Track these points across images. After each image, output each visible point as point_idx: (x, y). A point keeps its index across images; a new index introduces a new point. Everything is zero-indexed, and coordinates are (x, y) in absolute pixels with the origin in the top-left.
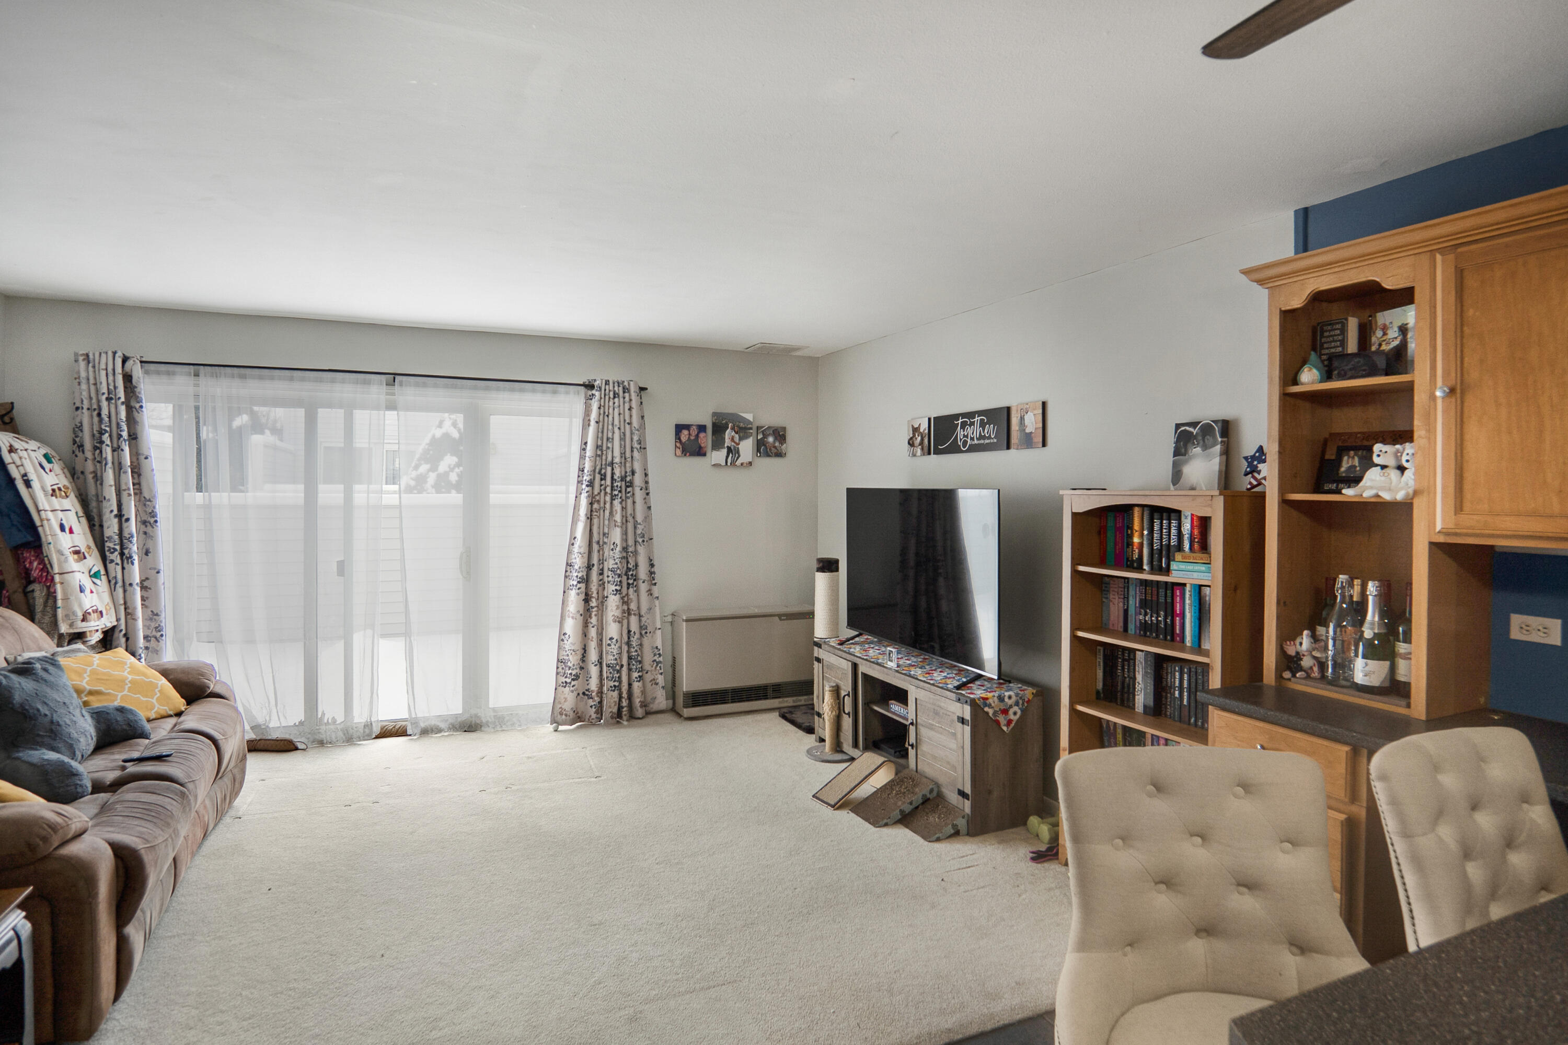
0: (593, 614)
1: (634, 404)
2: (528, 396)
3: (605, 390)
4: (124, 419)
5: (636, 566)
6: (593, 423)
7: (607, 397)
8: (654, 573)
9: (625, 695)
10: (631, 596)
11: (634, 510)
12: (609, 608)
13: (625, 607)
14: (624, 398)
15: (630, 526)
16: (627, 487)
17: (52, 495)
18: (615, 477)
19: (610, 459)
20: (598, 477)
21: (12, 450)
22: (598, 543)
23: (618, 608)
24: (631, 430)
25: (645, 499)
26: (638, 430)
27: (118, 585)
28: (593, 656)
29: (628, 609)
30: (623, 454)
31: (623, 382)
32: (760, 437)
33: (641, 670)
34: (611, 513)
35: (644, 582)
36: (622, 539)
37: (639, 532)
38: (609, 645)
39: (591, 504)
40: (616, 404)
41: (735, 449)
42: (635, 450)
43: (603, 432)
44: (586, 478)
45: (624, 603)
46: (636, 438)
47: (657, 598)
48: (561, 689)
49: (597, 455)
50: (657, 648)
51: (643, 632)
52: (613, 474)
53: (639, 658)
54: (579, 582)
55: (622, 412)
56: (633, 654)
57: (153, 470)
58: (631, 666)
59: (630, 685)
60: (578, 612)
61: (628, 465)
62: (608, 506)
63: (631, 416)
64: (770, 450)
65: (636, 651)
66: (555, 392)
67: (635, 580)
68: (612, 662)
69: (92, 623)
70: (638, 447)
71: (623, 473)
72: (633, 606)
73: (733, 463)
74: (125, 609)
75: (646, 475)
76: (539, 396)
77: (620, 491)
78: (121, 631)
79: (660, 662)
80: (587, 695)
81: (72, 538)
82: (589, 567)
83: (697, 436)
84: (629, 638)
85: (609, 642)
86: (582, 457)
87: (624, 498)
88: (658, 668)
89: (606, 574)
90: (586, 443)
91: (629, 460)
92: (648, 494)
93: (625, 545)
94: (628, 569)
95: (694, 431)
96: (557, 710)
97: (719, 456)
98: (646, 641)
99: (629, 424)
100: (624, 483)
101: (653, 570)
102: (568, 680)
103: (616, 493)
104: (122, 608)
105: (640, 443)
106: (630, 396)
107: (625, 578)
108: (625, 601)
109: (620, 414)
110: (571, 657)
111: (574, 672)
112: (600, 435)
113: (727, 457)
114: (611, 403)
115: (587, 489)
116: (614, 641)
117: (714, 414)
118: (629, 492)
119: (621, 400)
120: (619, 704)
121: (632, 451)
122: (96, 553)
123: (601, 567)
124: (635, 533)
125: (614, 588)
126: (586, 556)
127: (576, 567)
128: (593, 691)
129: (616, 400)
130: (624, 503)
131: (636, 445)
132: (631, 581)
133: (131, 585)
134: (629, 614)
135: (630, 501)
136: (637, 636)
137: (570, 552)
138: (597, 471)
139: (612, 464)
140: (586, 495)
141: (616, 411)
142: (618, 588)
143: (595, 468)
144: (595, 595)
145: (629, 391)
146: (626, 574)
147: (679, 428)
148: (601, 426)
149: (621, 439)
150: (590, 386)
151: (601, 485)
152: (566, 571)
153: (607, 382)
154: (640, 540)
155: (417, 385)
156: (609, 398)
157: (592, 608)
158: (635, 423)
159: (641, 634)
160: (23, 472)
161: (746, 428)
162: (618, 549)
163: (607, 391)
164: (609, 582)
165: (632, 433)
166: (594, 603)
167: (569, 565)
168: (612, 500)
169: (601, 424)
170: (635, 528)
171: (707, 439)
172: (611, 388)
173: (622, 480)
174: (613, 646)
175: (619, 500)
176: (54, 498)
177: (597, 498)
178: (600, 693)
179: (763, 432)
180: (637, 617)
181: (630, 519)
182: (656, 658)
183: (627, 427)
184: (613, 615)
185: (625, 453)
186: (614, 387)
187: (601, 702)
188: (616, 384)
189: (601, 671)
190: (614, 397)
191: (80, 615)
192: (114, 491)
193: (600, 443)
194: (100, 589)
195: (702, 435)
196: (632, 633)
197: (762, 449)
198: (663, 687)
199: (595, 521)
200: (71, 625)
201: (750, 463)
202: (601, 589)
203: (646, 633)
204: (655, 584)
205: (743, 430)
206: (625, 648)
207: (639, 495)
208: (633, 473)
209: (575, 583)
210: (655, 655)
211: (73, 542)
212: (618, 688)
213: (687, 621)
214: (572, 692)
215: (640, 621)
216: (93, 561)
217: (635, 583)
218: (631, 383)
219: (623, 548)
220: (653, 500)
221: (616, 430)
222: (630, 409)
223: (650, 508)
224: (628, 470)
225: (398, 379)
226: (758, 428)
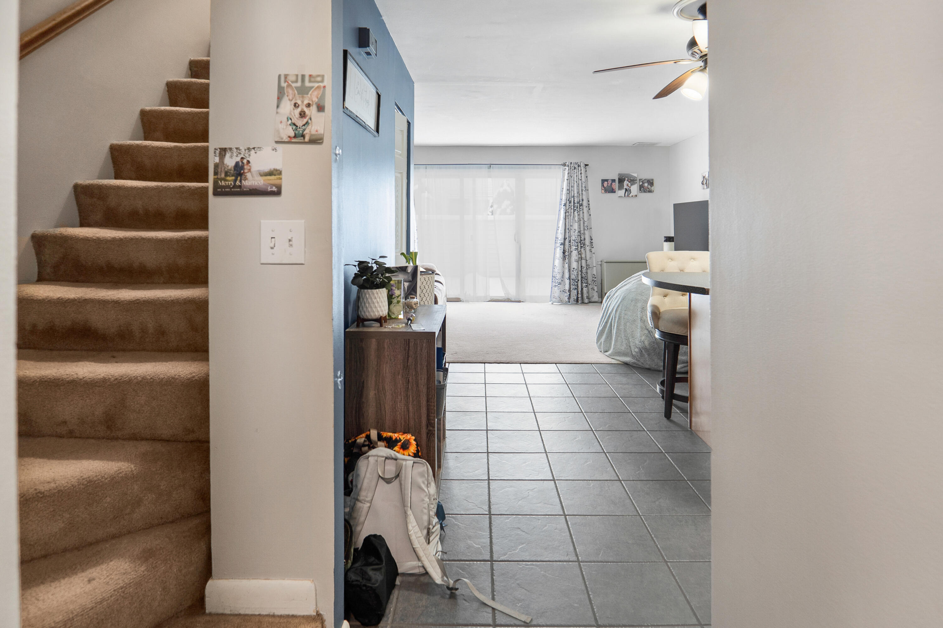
0: (567, 258)
1: (583, 172)
3: (570, 166)
5: (585, 239)
6: (566, 180)
7: (571, 169)
8: (593, 243)
9: (580, 292)
10: (582, 252)
11: (583, 216)
12: (573, 256)
13: (580, 256)
14: (578, 169)
15: (582, 222)
16: (580, 206)
18: (575, 202)
19: (573, 195)
20: (568, 202)
22: (568, 229)
23: (576, 256)
24: (582, 183)
25: (588, 211)
26: (584, 182)
28: (567, 275)
29: (581, 257)
30: (578, 193)
31: (578, 163)
32: (641, 183)
33: (587, 283)
34: (574, 217)
35: (588, 246)
36: (578, 228)
37: (585, 225)
38: (573, 271)
39: (565, 213)
40: (575, 172)
41: (629, 189)
42: (583, 191)
43: (570, 184)
44: (563, 202)
45: (579, 254)
46: (583, 186)
47: (594, 253)
48: (553, 288)
49: (567, 193)
50: (594, 274)
51: (588, 267)
53: (586, 278)
54: (561, 245)
55: (577, 175)
56: (584, 276)
58: (583, 281)
59: (582, 289)
60: (561, 257)
61: (580, 197)
62: (572, 214)
63: (581, 177)
64: (646, 189)
66: (550, 168)
67: (584, 245)
68: (575, 278)
70: (585, 189)
71: (578, 201)
72: (583, 256)
73: (628, 196)
75: (588, 201)
77: (577, 208)
79: (595, 281)
80: (564, 292)
82: (565, 239)
83: (611, 184)
84: (581, 269)
85: (573, 270)
86: (561, 194)
87: (579, 210)
88: (595, 283)
89: (571, 242)
90: (563, 188)
91: (581, 195)
92: (589, 209)
93: (579, 230)
94: (581, 240)
95: (610, 182)
96: (552, 296)
97: (622, 193)
98: (589, 271)
100: (579, 204)
101: (592, 241)
102: (557, 285)
103: (575, 208)
105: (585, 188)
106: (581, 168)
107: (579, 244)
108: (580, 253)
110: (557, 275)
111: (559, 281)
112: (569, 185)
113: (625, 193)
114: (573, 172)
115: (564, 207)
116: (575, 269)
117: (619, 174)
118: (581, 208)
119: (577, 170)
120: (577, 296)
121: (582, 191)
123: (570, 239)
125: (575, 248)
126: (564, 234)
127: (560, 239)
128: (567, 290)
129: (575, 170)
130: (579, 213)
131: (584, 189)
132: (582, 245)
134: (582, 259)
135: (581, 212)
136: (585, 268)
137: (557, 233)
138: (568, 200)
140: (563, 209)
141: (575, 175)
142: (577, 248)
144: (567, 250)
145: (580, 166)
146: (580, 242)
147: (603, 181)
148: (569, 181)
149: (577, 186)
150: (564, 165)
151: (569, 206)
152: (556, 240)
153: (571, 163)
154: (586, 228)
155: (498, 168)
157: (566, 255)
158: (583, 180)
159: (587, 268)
161: (634, 180)
162: (577, 231)
164: (573, 245)
166: (567, 254)
167: (557, 238)
168: (574, 211)
169: (569, 180)
170: (584, 223)
171: (616, 185)
172: (573, 165)
173: (578, 203)
174: (574, 272)
175: (577, 211)
177: (568, 211)
178: (570, 291)
179: (642, 181)
180: (585, 261)
181: (582, 219)
182: (593, 279)
183: (580, 181)
184: (575, 259)
185: (579, 192)
187: (570, 295)
188: (575, 164)
189: (570, 281)
190: (574, 169)
193: (568, 188)
195: (613, 184)
196: (583, 267)
197: (642, 188)
198: (597, 292)
199: (567, 220)
201: (636, 196)
202: (570, 248)
203: (589, 268)
204: (593, 247)
205: (633, 181)
206: (580, 273)
207: (585, 210)
208: (583, 200)
209: (559, 245)
210: (593, 278)
212: (577, 289)
213: (606, 263)
214: (558, 289)
215: (586, 262)
217: (584, 246)
218: (581, 163)
219: (579, 232)
220: (592, 212)
221: (575, 183)
222: (581, 174)
223: (590, 215)
224: (580, 199)
225: (492, 165)
226: (640, 180)
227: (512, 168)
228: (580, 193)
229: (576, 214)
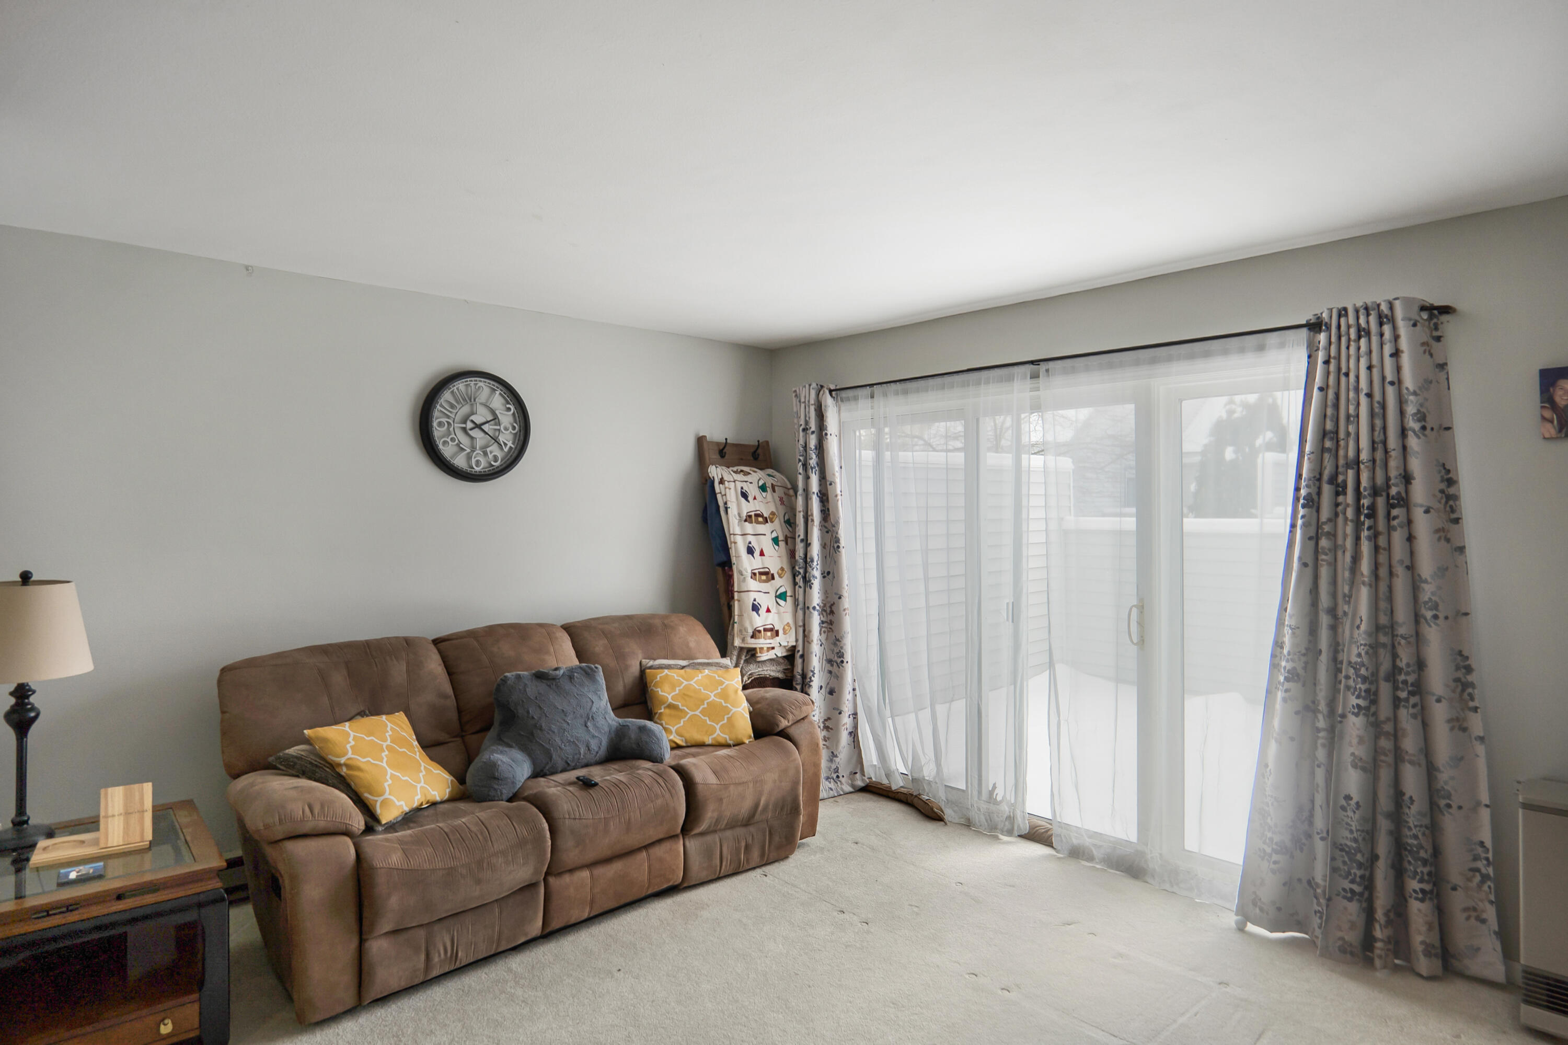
1: (1404, 344)
2: (1217, 362)
3: (1339, 327)
4: (813, 447)
5: (1419, 664)
7: (1344, 340)
8: (1472, 685)
10: (1404, 723)
11: (1412, 553)
14: (1382, 335)
15: (1401, 584)
16: (1390, 506)
17: (746, 521)
19: (1351, 454)
20: (1327, 489)
21: (722, 481)
22: (1330, 611)
23: (1361, 741)
24: (1402, 395)
25: (1444, 530)
26: (1415, 393)
27: (799, 607)
30: (1379, 444)
31: (1379, 305)
33: (1435, 878)
35: (1439, 701)
37: (1424, 596)
38: (1344, 809)
39: (1316, 538)
40: (1363, 348)
42: (1410, 433)
43: (1336, 406)
44: (1303, 492)
46: (1411, 409)
47: (1481, 739)
49: (1323, 450)
50: (1482, 844)
51: (1440, 803)
52: (1358, 481)
53: (1432, 854)
54: (1286, 679)
55: (1377, 363)
56: (1411, 841)
57: (836, 496)
58: (1405, 866)
59: (1400, 902)
61: (1393, 464)
62: (1349, 543)
63: (1398, 369)
65: (1416, 837)
66: (1261, 348)
67: (1415, 693)
68: (1349, 843)
69: (762, 641)
70: (1419, 426)
71: (1380, 480)
72: (1410, 744)
74: (804, 631)
75: (1451, 482)
76: (1234, 360)
77: (1374, 516)
78: (799, 651)
79: (1488, 877)
81: (762, 559)
82: (1310, 654)
84: (1397, 806)
85: (1344, 803)
86: (1303, 455)
87: (1381, 529)
88: (1482, 889)
89: (1346, 672)
90: (1301, 429)
91: (1397, 452)
92: (1452, 521)
98: (1448, 822)
99: (1392, 383)
100: (1381, 502)
101: (1467, 678)
102: (1273, 849)
104: (801, 630)
105: (1424, 417)
106: (1394, 328)
109: (1370, 368)
112: (1329, 411)
114: (1352, 350)
116: (1353, 803)
118: (1395, 518)
119: (1375, 339)
120: (1369, 926)
121: (1404, 435)
122: (788, 575)
123: (1336, 659)
124: (1415, 599)
126: (1306, 633)
127: (1290, 650)
129: (1364, 342)
130: (1383, 539)
131: (1412, 424)
132: (1403, 695)
133: (808, 608)
134: (1397, 759)
135: (1398, 537)
136: (1420, 806)
137: (1280, 623)
138: (1326, 477)
139: (1357, 462)
140: (1304, 522)
141: (1365, 361)
142: (1371, 702)
143: (1321, 474)
144: (1321, 707)
145: (1394, 320)
146: (1390, 679)
147: (1552, 377)
148: (1332, 396)
149: (1372, 415)
150: (1315, 326)
151: (1334, 505)
152: (1274, 656)
153: (1342, 313)
154: (1429, 614)
156: (1349, 340)
157: (1318, 730)
158: (1409, 382)
159: (1433, 804)
160: (725, 500)
162: (1363, 629)
163: (1343, 328)
164: (1351, 688)
165: (1401, 402)
166: (1319, 722)
168: (1357, 532)
169: (1331, 391)
172: (1352, 320)
173: (1377, 493)
174: (1350, 813)
176: (747, 523)
177: (1327, 528)
180: (1421, 768)
181: (1400, 570)
183: (1392, 390)
184: (1353, 754)
186: (1358, 318)
188: (1362, 312)
190: (1360, 338)
191: (750, 631)
192: (802, 517)
193: (1329, 426)
194: (782, 610)
198: (1496, 933)
199: (1324, 572)
200: (743, 640)
202: (1333, 700)
204: (1475, 708)
206: (1390, 823)
207: (1423, 525)
208: (1407, 478)
209: (1283, 679)
210: (1476, 858)
211: (763, 563)
212: (1363, 897)
213: (1527, 806)
214: (1279, 871)
215: (1430, 776)
216: (782, 583)
217: (1413, 700)
218: (1398, 305)
220: (1471, 532)
221: (1363, 400)
222: (1396, 354)
223: (1461, 549)
224: (1393, 473)
225: (1043, 367)
227: (1111, 366)
228: (1393, 441)
229: (1366, 547)
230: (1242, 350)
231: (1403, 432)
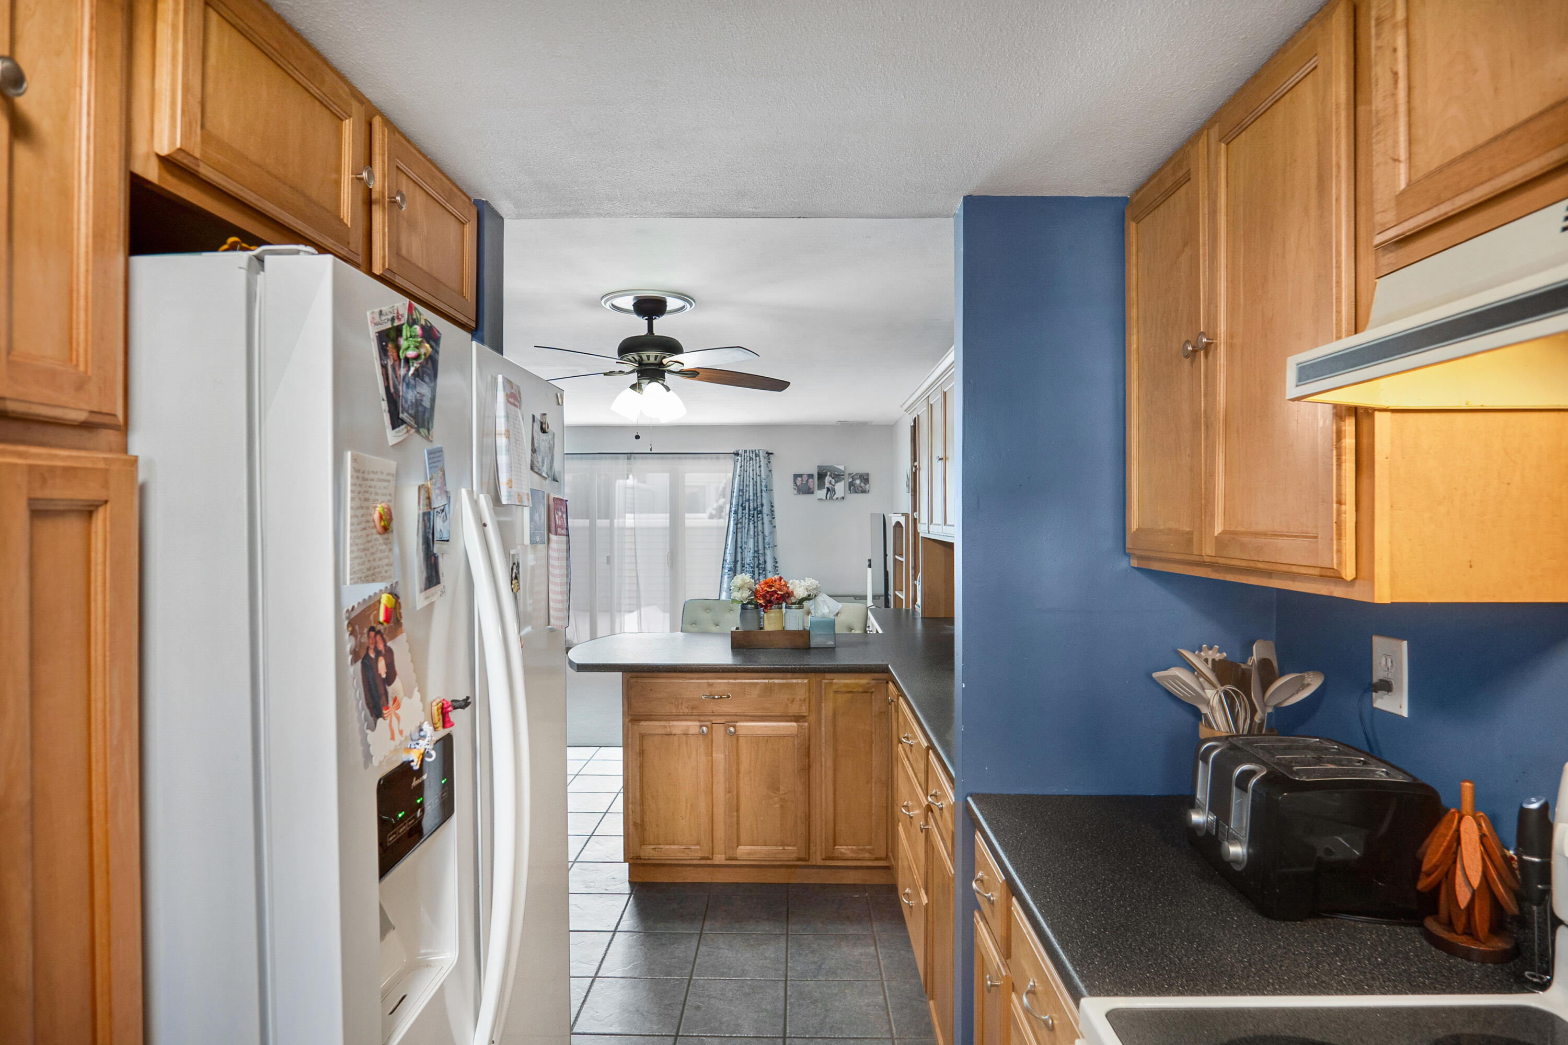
1: (762, 463)
2: (702, 461)
3: (744, 456)
5: (765, 562)
6: (737, 476)
7: (746, 460)
8: (778, 567)
11: (763, 528)
14: (756, 460)
15: (760, 538)
16: (758, 514)
18: (750, 508)
19: (747, 497)
20: (740, 508)
22: (741, 547)
25: (771, 521)
26: (764, 479)
30: (755, 494)
31: (755, 451)
32: (850, 480)
34: (748, 530)
35: (770, 572)
36: (756, 546)
37: (766, 541)
39: (737, 524)
40: (751, 464)
41: (832, 489)
42: (763, 492)
43: (743, 481)
44: (733, 509)
46: (763, 484)
49: (740, 496)
52: (749, 506)
54: (729, 571)
55: (755, 469)
61: (759, 501)
62: (746, 525)
63: (760, 471)
64: (858, 489)
66: (718, 458)
67: (763, 571)
71: (755, 506)
73: (831, 498)
75: (772, 506)
76: (708, 461)
77: (754, 517)
82: (736, 562)
83: (807, 481)
86: (732, 497)
87: (756, 521)
89: (746, 567)
90: (733, 489)
91: (759, 498)
92: (773, 518)
93: (756, 549)
94: (759, 564)
95: (805, 478)
97: (822, 493)
99: (758, 476)
100: (755, 513)
101: (776, 565)
103: (752, 517)
105: (766, 488)
106: (759, 459)
107: (756, 569)
109: (753, 470)
112: (741, 483)
113: (827, 494)
114: (747, 464)
115: (734, 515)
117: (818, 467)
118: (759, 519)
119: (754, 461)
121: (761, 492)
123: (743, 562)
124: (764, 542)
125: (749, 575)
126: (733, 555)
127: (728, 562)
129: (752, 461)
130: (756, 524)
131: (764, 489)
132: (761, 572)
135: (760, 523)
137: (725, 553)
138: (740, 504)
139: (749, 500)
140: (734, 518)
141: (752, 468)
142: (752, 575)
143: (738, 503)
145: (759, 456)
147: (796, 476)
148: (742, 478)
149: (753, 485)
150: (737, 454)
151: (742, 513)
153: (745, 451)
154: (767, 547)
155: (643, 458)
158: (763, 476)
161: (839, 475)
162: (752, 551)
163: (746, 457)
165: (761, 481)
167: (724, 560)
168: (749, 521)
170: (764, 539)
171: (814, 483)
172: (747, 454)
173: (754, 510)
175: (753, 522)
177: (740, 521)
179: (852, 477)
181: (760, 533)
183: (758, 478)
185: (757, 494)
186: (749, 454)
188: (752, 452)
190: (750, 460)
193: (741, 489)
195: (810, 480)
197: (852, 488)
199: (739, 535)
201: (843, 498)
205: (838, 476)
207: (766, 519)
208: (762, 505)
209: (727, 571)
218: (760, 451)
219: (755, 551)
220: (777, 522)
221: (751, 480)
222: (760, 467)
223: (775, 527)
224: (759, 503)
225: (633, 455)
226: (850, 474)
227: (662, 458)
229: (752, 526)
230: (712, 458)
231: (761, 490)
